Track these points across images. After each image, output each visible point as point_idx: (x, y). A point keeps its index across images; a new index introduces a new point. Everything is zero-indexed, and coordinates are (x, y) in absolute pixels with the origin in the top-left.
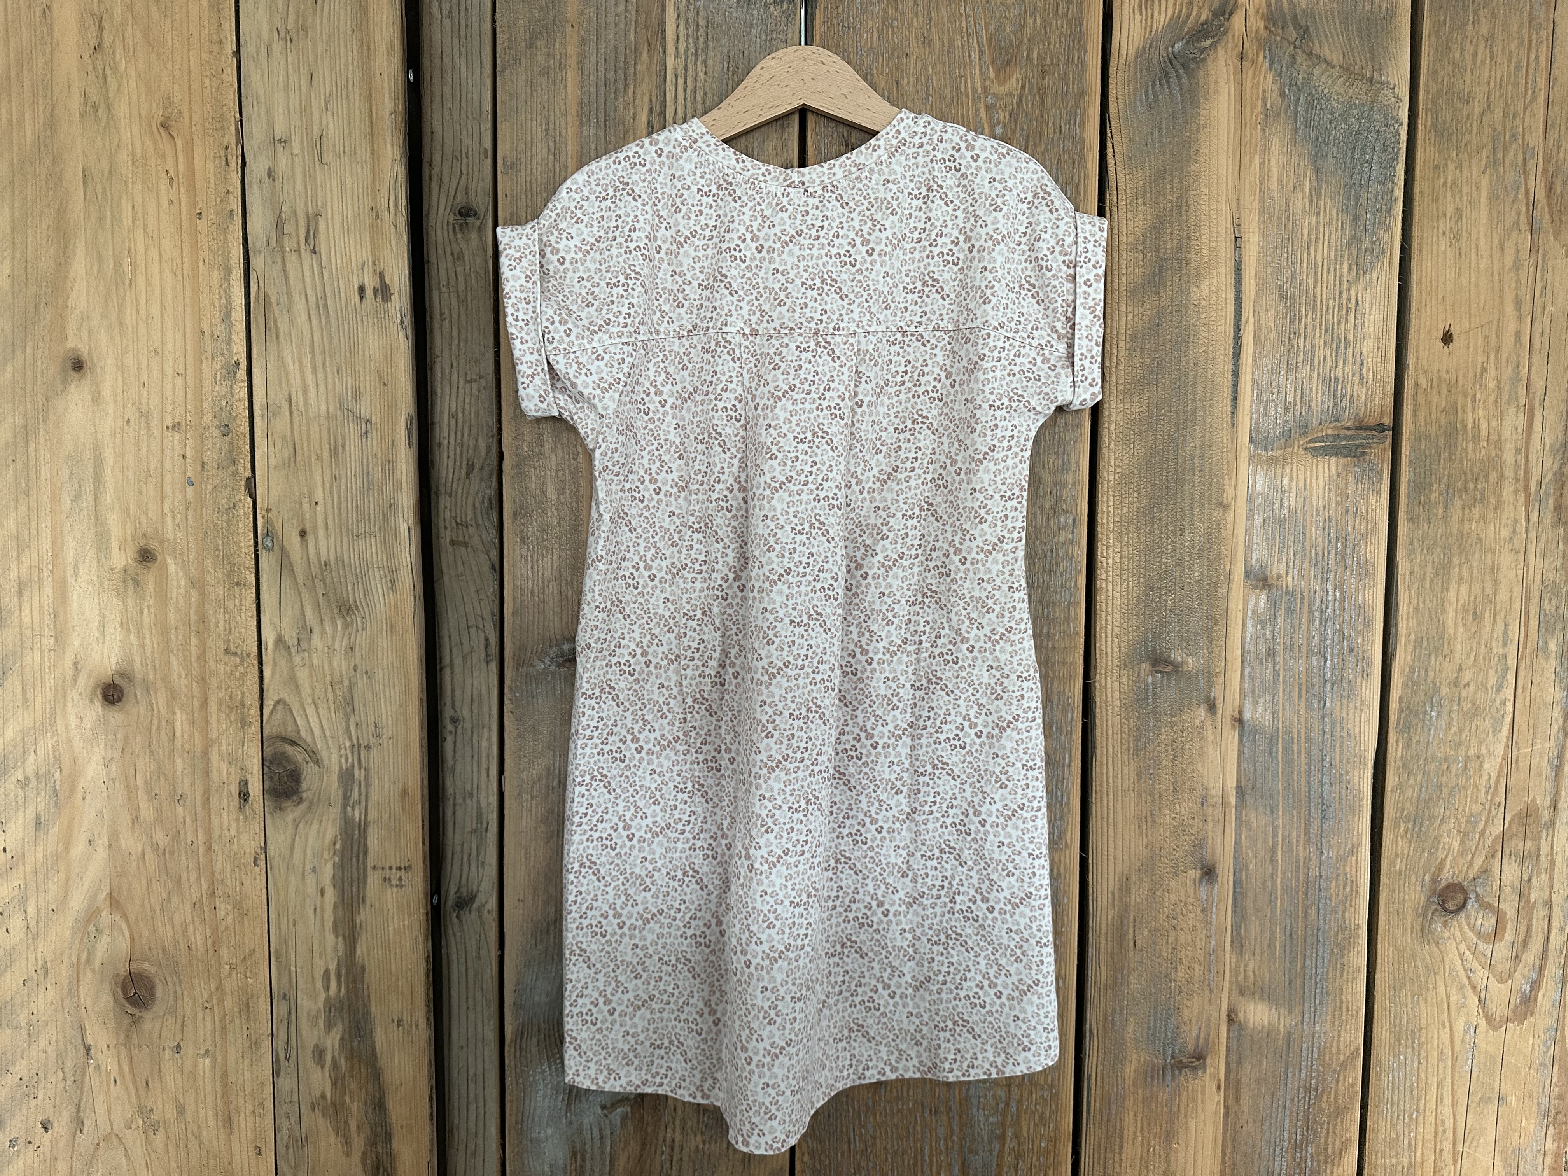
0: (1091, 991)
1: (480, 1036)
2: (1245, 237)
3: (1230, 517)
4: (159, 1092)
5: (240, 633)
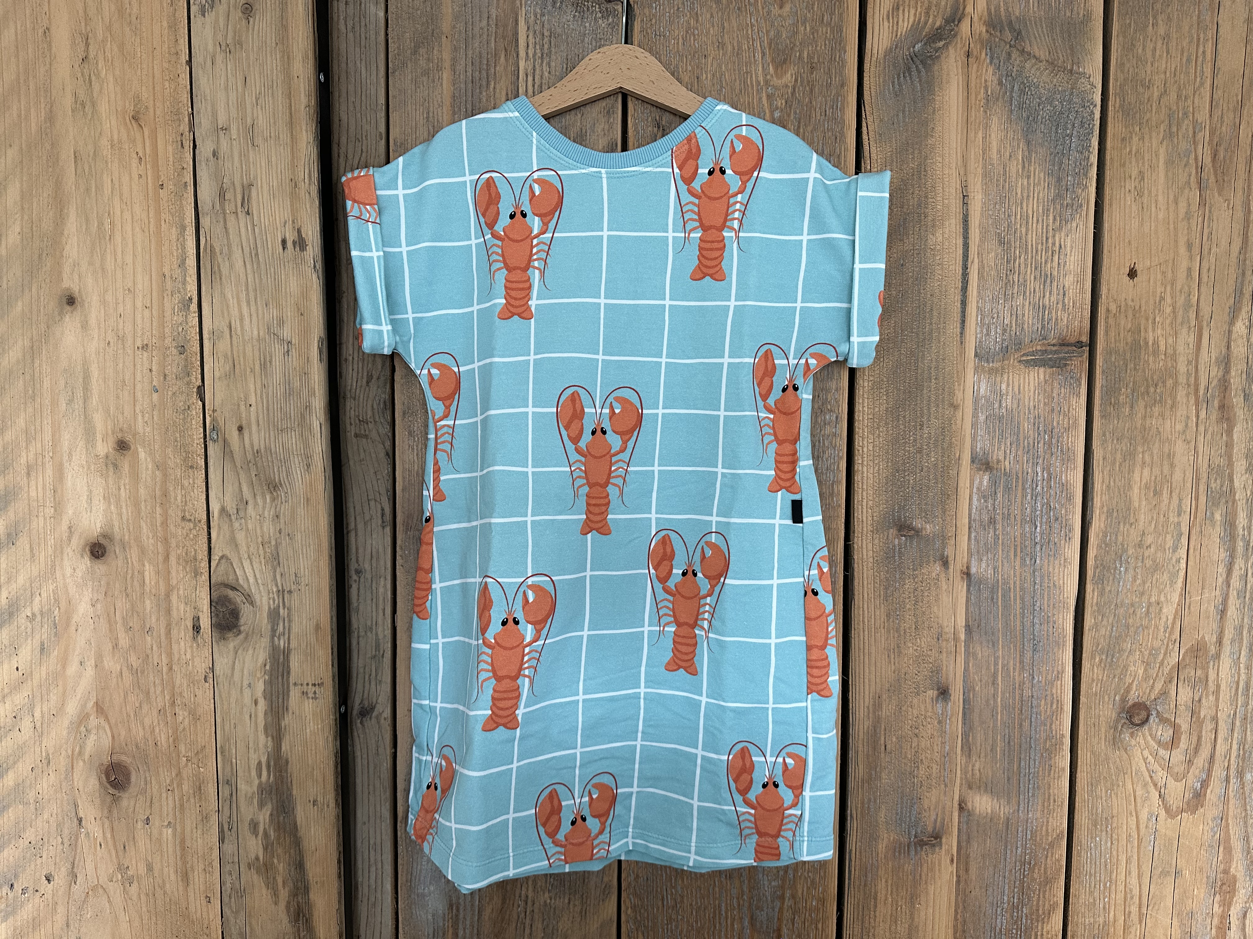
0: (851, 784)
1: (378, 814)
2: (971, 195)
3: (959, 414)
4: (133, 853)
5: (193, 505)
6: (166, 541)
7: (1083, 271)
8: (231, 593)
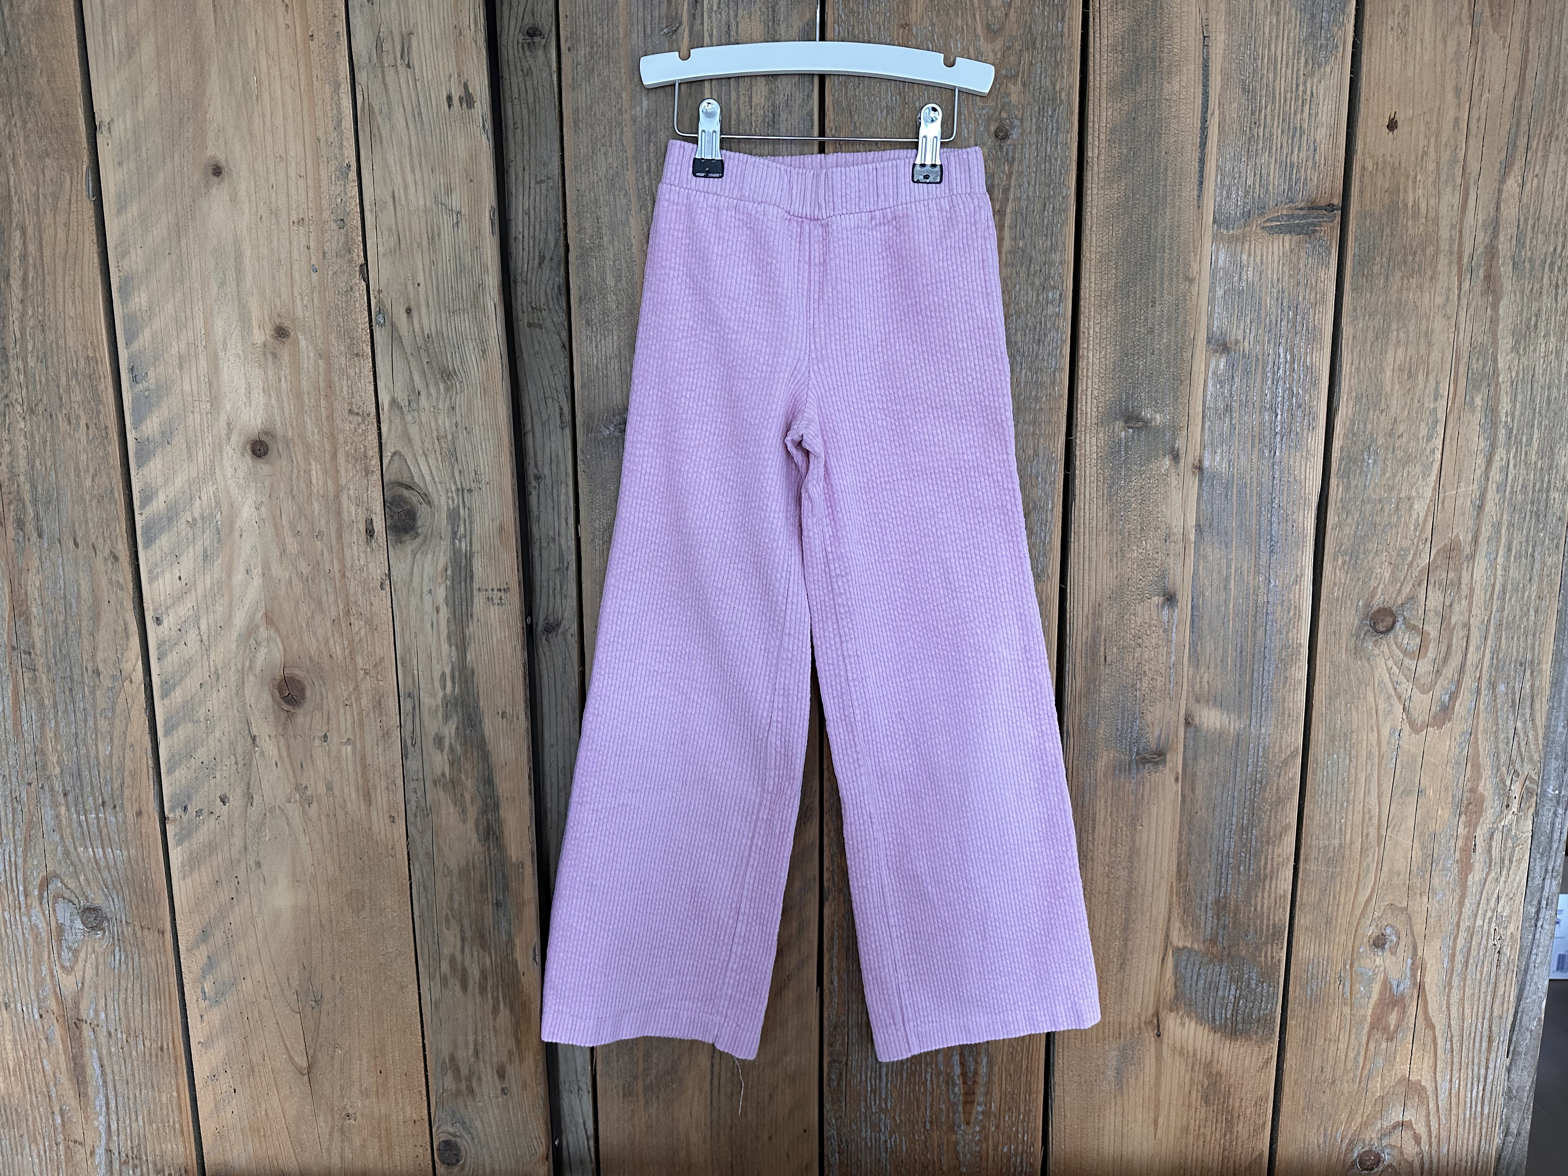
0: (1068, 698)
2: (1213, 36)
3: (1194, 289)
4: (311, 773)
5: (361, 396)
6: (332, 437)
7: (1337, 122)
8: (406, 493)
